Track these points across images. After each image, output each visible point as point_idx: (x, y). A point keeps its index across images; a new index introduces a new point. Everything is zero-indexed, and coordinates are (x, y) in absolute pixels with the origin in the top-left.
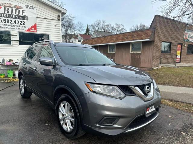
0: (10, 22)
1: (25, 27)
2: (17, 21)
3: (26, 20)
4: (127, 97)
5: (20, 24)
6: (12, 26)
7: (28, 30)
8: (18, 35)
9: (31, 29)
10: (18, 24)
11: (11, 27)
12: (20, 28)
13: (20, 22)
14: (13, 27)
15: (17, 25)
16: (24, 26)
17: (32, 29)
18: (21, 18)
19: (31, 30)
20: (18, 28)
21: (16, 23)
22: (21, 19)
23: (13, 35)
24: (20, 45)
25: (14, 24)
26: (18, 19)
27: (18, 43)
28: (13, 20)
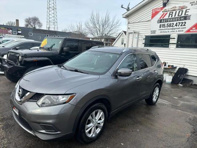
0: (172, 25)
1: (185, 28)
2: (179, 23)
3: (188, 19)
5: (181, 26)
6: (173, 29)
7: (189, 31)
8: (176, 37)
9: (191, 29)
10: (179, 26)
12: (180, 30)
14: (174, 30)
17: (193, 28)
18: (183, 18)
19: (192, 31)
20: (177, 30)
21: (177, 26)
22: (184, 20)
23: (172, 38)
25: (175, 27)
26: (180, 20)
27: (175, 46)
28: (175, 23)
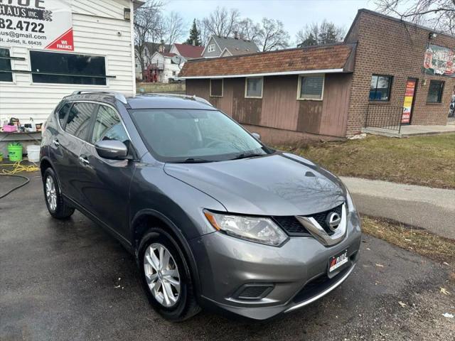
0: (6, 24)
1: (45, 38)
2: (25, 22)
3: (47, 20)
4: (293, 240)
5: (33, 30)
6: (12, 35)
7: (54, 46)
8: (28, 57)
9: (59, 42)
10: (27, 30)
11: (11, 38)
12: (34, 40)
13: (32, 24)
14: (16, 39)
15: (24, 32)
16: (41, 34)
17: (63, 42)
18: (34, 14)
19: (61, 46)
20: (27, 40)
21: (21, 28)
22: (34, 18)
23: (15, 58)
24: (34, 82)
25: (18, 31)
26: (27, 17)
27: (29, 77)
28: (15, 20)
